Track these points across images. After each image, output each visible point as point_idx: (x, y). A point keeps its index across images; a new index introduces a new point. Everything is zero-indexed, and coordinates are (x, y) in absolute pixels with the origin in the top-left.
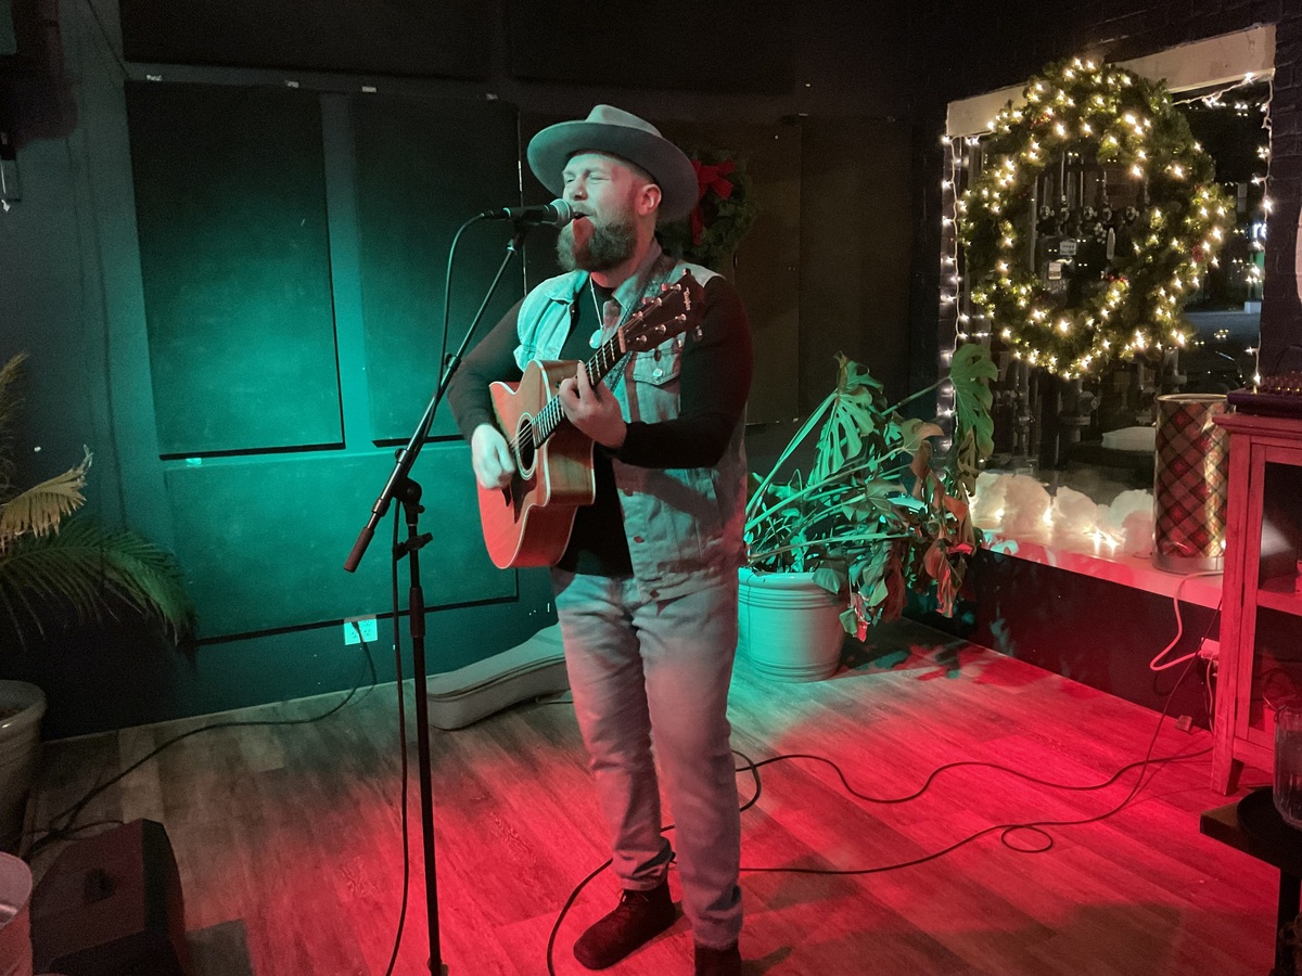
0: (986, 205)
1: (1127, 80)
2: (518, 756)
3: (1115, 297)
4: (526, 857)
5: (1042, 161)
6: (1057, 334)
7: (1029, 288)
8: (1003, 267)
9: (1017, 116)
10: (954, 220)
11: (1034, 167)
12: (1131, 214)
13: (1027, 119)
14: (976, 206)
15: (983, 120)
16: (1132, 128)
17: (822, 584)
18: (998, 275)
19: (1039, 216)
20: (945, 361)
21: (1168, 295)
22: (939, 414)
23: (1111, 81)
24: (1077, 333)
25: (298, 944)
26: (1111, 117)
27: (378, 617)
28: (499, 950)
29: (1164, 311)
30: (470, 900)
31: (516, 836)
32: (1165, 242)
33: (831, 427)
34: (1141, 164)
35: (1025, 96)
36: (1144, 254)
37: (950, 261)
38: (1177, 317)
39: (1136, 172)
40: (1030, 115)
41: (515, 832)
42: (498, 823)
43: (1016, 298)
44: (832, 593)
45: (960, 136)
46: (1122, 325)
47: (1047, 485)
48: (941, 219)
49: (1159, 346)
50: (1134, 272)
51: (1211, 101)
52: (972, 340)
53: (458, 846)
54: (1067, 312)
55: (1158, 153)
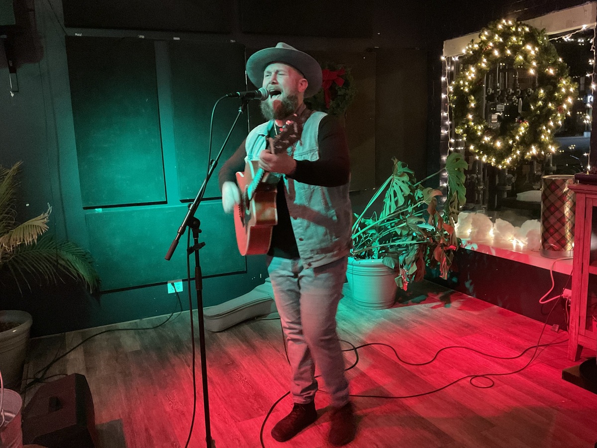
0: (462, 88)
1: (527, 29)
2: (247, 344)
3: (522, 130)
4: (250, 390)
5: (488, 67)
6: (496, 147)
7: (482, 126)
8: (470, 117)
9: (476, 46)
10: (447, 95)
11: (484, 70)
12: (529, 92)
13: (481, 48)
14: (457, 88)
15: (460, 49)
16: (529, 51)
17: (386, 265)
18: (468, 121)
19: (487, 93)
20: (443, 161)
21: (547, 129)
22: (441, 185)
23: (519, 30)
24: (504, 147)
25: (147, 430)
26: (520, 47)
27: (183, 281)
28: (238, 433)
29: (545, 137)
30: (224, 410)
31: (246, 381)
32: (545, 105)
33: (390, 192)
34: (534, 68)
35: (480, 37)
36: (536, 110)
37: (445, 114)
38: (550, 139)
39: (532, 72)
40: (482, 46)
41: (245, 379)
42: (238, 375)
43: (476, 131)
44: (391, 269)
45: (450, 56)
46: (525, 143)
47: (491, 218)
48: (441, 95)
49: (543, 153)
50: (531, 119)
51: (567, 38)
52: (456, 151)
53: (220, 385)
54: (500, 137)
55: (542, 62)
